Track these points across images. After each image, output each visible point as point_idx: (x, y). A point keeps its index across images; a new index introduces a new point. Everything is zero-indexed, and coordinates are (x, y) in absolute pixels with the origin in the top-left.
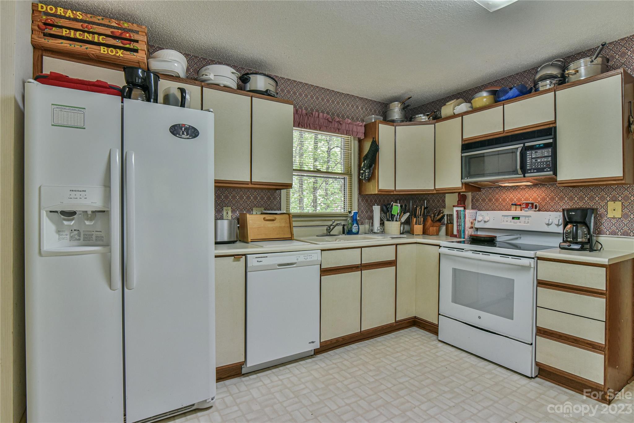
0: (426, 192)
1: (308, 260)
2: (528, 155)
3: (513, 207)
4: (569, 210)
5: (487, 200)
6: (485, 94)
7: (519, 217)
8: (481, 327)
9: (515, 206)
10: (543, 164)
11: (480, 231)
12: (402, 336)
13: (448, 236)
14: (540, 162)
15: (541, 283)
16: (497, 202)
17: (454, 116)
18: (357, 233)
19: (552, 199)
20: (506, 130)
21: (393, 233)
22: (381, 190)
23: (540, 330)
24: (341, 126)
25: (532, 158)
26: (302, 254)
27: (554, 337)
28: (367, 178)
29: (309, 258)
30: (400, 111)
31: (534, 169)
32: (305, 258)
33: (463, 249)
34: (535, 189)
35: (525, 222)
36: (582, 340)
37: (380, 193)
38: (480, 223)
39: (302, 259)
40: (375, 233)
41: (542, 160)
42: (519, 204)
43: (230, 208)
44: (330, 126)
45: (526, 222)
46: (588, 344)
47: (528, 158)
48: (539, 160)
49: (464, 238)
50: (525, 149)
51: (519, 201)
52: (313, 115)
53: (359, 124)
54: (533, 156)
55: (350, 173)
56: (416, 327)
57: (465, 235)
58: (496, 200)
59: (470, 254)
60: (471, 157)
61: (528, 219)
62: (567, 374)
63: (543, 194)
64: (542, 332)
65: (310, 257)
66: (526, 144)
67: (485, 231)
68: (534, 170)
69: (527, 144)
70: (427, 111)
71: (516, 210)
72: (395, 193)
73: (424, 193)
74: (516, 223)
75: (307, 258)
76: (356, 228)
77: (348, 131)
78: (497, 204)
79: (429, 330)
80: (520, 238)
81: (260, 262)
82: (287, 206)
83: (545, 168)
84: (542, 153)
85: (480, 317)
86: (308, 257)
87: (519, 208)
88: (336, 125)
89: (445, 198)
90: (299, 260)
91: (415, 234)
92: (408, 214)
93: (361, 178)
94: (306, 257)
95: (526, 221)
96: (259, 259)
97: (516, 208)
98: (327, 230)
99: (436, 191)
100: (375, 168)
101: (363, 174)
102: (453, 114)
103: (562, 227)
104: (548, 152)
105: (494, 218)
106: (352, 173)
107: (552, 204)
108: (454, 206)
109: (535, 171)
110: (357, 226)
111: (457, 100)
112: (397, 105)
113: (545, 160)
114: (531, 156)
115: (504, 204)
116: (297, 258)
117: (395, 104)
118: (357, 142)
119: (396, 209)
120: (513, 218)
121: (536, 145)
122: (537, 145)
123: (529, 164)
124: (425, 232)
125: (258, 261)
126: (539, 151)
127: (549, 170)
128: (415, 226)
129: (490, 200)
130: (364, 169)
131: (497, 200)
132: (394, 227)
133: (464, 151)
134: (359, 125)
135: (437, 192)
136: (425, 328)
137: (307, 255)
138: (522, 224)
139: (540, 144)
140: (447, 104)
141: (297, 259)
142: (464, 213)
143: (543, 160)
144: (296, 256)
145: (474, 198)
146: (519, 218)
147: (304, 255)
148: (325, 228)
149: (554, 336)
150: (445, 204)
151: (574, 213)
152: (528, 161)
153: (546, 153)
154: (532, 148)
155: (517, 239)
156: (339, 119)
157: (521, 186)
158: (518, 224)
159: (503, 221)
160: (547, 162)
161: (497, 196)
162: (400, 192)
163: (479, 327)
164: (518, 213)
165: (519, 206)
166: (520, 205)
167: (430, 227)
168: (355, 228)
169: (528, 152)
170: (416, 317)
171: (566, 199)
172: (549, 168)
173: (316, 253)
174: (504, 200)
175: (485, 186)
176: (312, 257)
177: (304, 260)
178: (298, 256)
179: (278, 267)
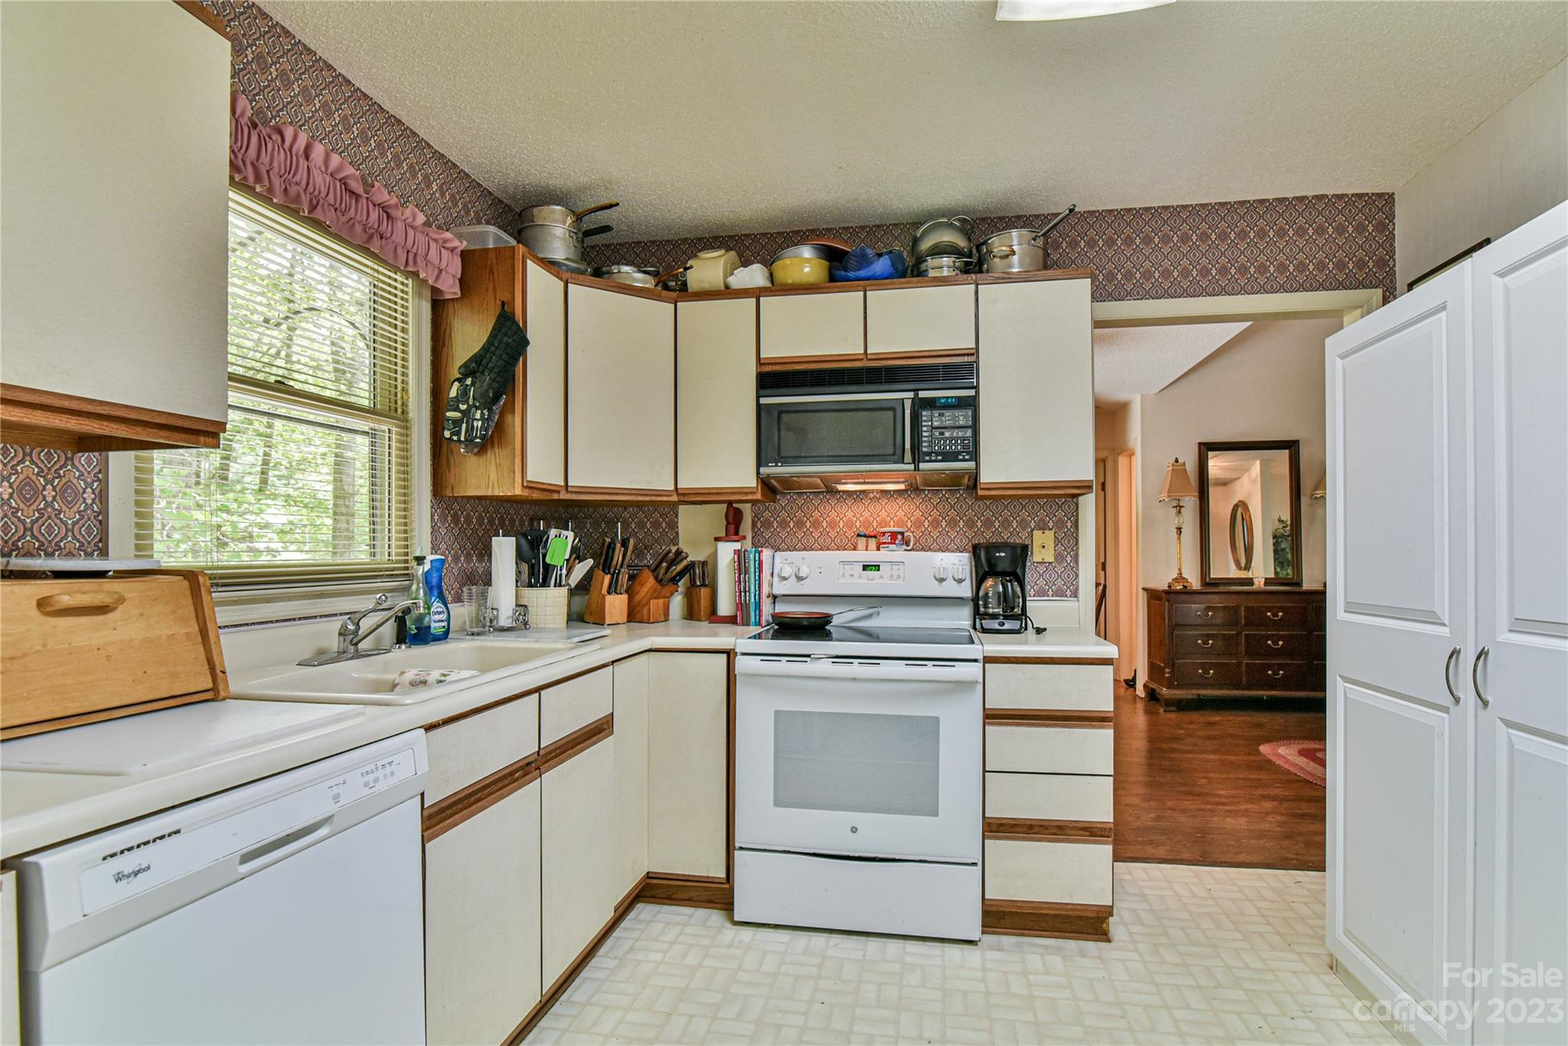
0: (653, 498)
1: (382, 786)
2: (924, 418)
3: (862, 541)
4: (991, 548)
5: (792, 524)
6: (807, 252)
7: (879, 566)
8: (857, 855)
9: (864, 539)
10: (956, 445)
11: (783, 602)
12: (631, 949)
13: (699, 620)
14: (951, 439)
15: (993, 717)
16: (816, 529)
17: (727, 293)
18: (445, 636)
19: (935, 524)
20: (871, 354)
21: (551, 626)
22: (532, 485)
23: (989, 824)
24: (389, 229)
25: (933, 428)
26: (352, 769)
27: (1018, 833)
28: (478, 440)
29: (385, 776)
30: (572, 237)
31: (937, 454)
32: (366, 784)
33: (809, 656)
34: (900, 501)
35: (892, 576)
36: (1074, 824)
37: (526, 493)
38: (785, 582)
39: (353, 789)
40: (503, 630)
41: (953, 433)
42: (873, 534)
44: (352, 213)
45: (895, 577)
46: (1082, 829)
47: (925, 426)
48: (947, 434)
49: (759, 624)
50: (920, 405)
51: (867, 528)
52: (283, 141)
53: (445, 241)
54: (936, 424)
55: (403, 413)
56: (645, 902)
57: (760, 616)
58: (813, 524)
59: (826, 667)
60: (782, 410)
61: (899, 569)
62: (1046, 906)
63: (918, 513)
64: (996, 828)
65: (388, 769)
66: (920, 392)
67: (804, 603)
68: (936, 456)
69: (922, 394)
70: (646, 263)
71: (867, 546)
72: (564, 496)
73: (648, 498)
74: (872, 580)
75: (376, 780)
76: (440, 617)
77: (411, 256)
78: (816, 535)
79: (689, 900)
80: (878, 613)
81: (136, 873)
82: (138, 537)
83: (959, 453)
84: (954, 418)
85: (854, 830)
86: (380, 774)
87: (873, 543)
88: (374, 215)
89: (677, 516)
90: (342, 800)
91: (608, 621)
92: (590, 562)
93: (450, 439)
94: (371, 777)
95: (895, 574)
97: (867, 543)
98: (343, 633)
99: (678, 494)
100: (510, 407)
101: (457, 423)
102: (722, 287)
103: (967, 584)
104: (965, 417)
105: (820, 568)
106: (411, 415)
107: (935, 534)
108: (717, 539)
109: (940, 458)
110: (445, 610)
111: (727, 251)
112: (558, 216)
113: (960, 434)
114: (932, 421)
115: (833, 534)
116: (335, 790)
117: (553, 212)
118: (426, 307)
119: (560, 544)
120: (865, 568)
121: (940, 398)
122: (943, 398)
123: (925, 442)
124: (635, 615)
125: (119, 877)
126: (947, 413)
127: (967, 457)
128: (608, 598)
129: (800, 524)
130: (463, 407)
131: (816, 524)
132: (550, 602)
133: (767, 392)
134: (448, 245)
135: (682, 499)
136: (673, 897)
137: (372, 767)
138: (886, 581)
139: (947, 398)
140: (701, 255)
141: (336, 798)
142: (757, 558)
143: (955, 435)
145: (759, 519)
146: (877, 567)
147: (364, 770)
148: (336, 624)
149: (1018, 830)
150: (677, 533)
151: (1003, 554)
152: (925, 434)
153: (961, 418)
154: (931, 404)
155: (870, 616)
156: (387, 197)
157: (872, 491)
158: (878, 581)
159: (843, 576)
160: (964, 439)
161: (816, 514)
162: (580, 493)
163: (851, 854)
164: (872, 556)
165: (874, 539)
166: (875, 537)
167: (652, 598)
168: (437, 617)
169: (924, 413)
170: (650, 875)
171: (961, 524)
172: (968, 453)
173: (412, 744)
174: (833, 524)
175: (810, 486)
176: (394, 768)
177: (367, 791)
178: (340, 780)
179: (245, 868)
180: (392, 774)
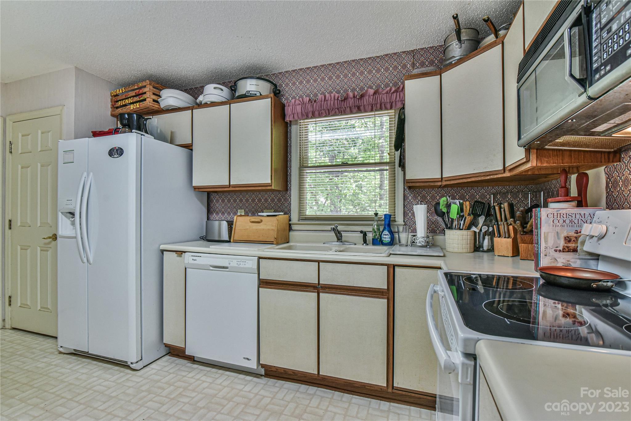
0: (492, 177)
1: (241, 266)
26: (235, 259)
32: (237, 264)
39: (234, 264)
43: (243, 210)
65: (244, 263)
73: (488, 178)
75: (240, 264)
81: (195, 260)
86: (242, 263)
90: (231, 265)
94: (239, 263)
96: (194, 258)
116: (230, 262)
125: (193, 260)
137: (240, 261)
141: (230, 264)
144: (229, 260)
147: (238, 260)
173: (252, 260)
176: (246, 263)
177: (237, 265)
178: (231, 260)
179: (211, 268)
180: (245, 264)
